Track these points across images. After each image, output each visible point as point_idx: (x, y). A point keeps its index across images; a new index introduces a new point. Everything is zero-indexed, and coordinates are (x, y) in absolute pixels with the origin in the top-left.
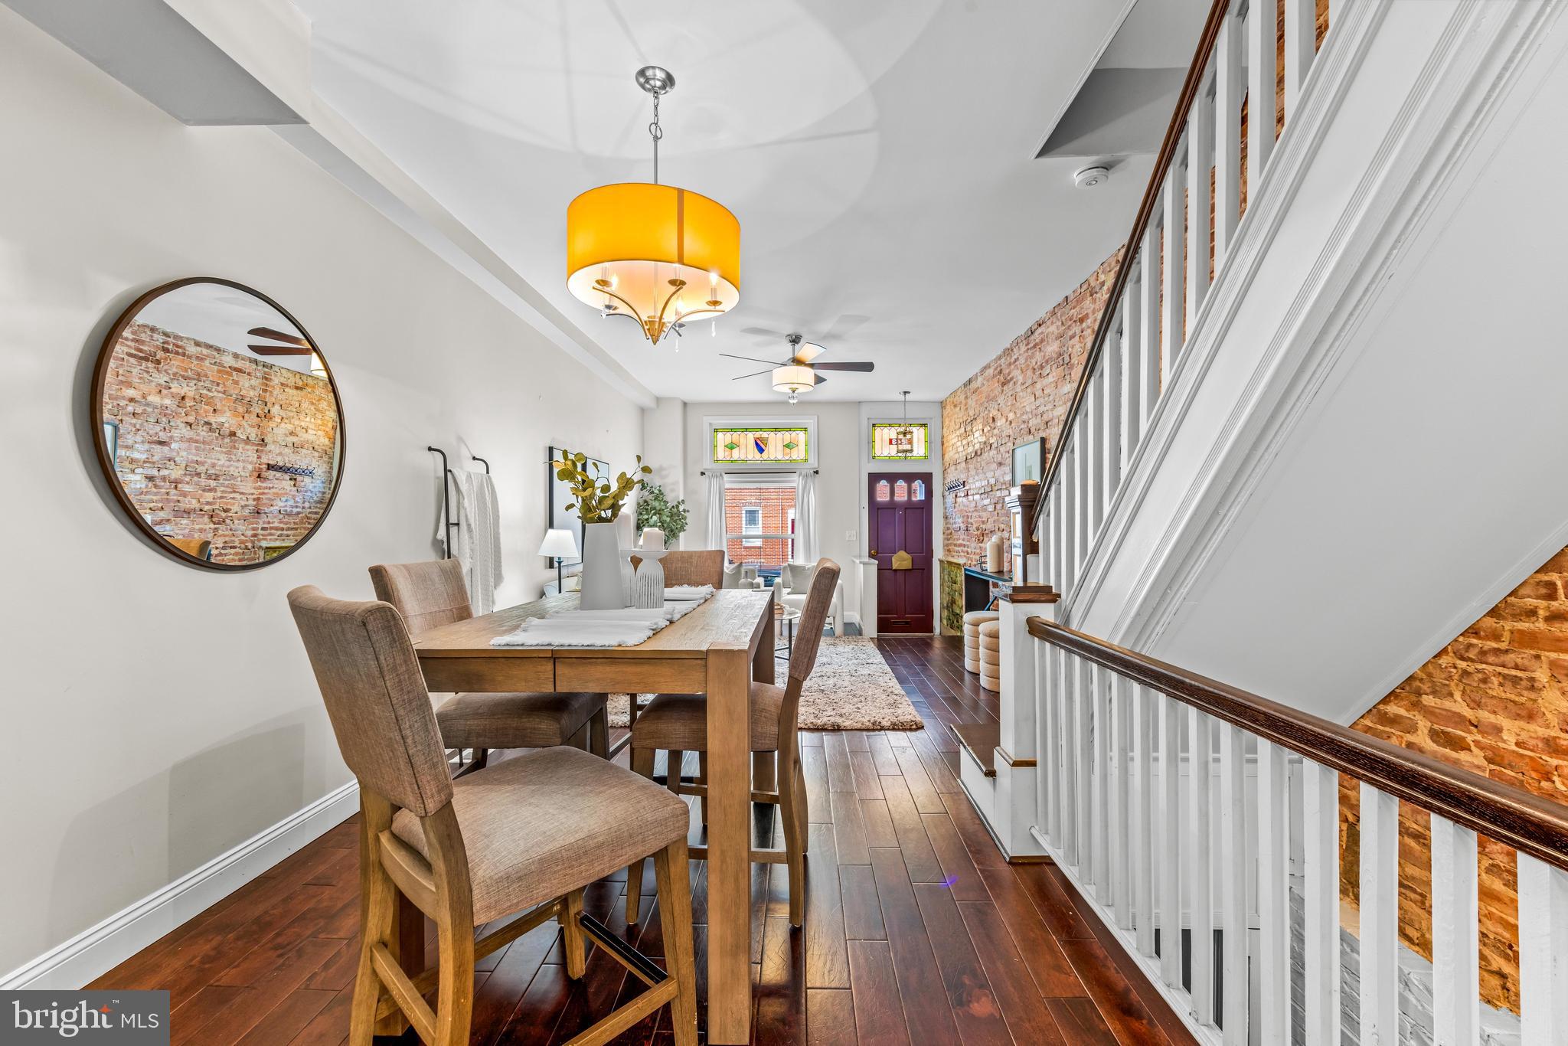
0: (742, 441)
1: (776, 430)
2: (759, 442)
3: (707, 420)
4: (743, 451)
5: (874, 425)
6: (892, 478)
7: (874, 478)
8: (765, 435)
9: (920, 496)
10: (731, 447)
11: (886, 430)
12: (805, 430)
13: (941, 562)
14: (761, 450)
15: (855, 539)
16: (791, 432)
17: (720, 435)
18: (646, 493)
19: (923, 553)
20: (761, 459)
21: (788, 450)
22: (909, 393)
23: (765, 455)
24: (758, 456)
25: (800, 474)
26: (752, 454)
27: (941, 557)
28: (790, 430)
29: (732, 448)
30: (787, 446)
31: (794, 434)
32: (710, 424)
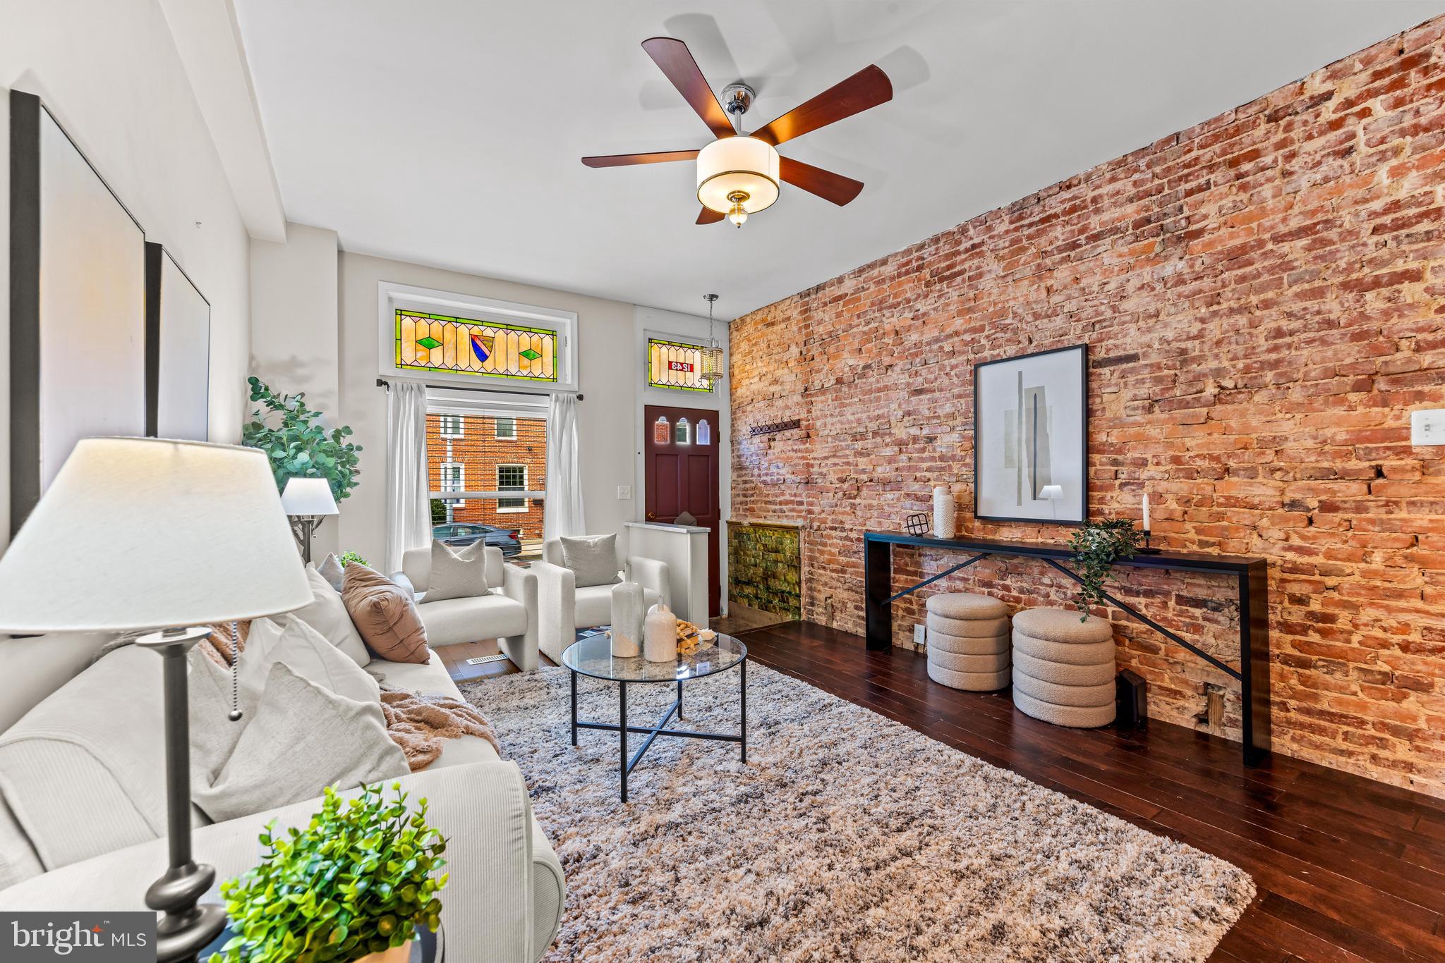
0: (449, 336)
1: (508, 327)
2: (479, 343)
3: (385, 289)
4: (450, 353)
5: (650, 340)
6: (673, 414)
7: (652, 413)
8: (489, 332)
9: (704, 440)
10: (428, 344)
11: (664, 349)
12: (553, 334)
13: (729, 523)
14: (483, 357)
15: (629, 497)
16: (531, 334)
17: (407, 322)
18: (260, 405)
19: (707, 514)
20: (483, 370)
21: (526, 361)
22: (717, 297)
23: (488, 364)
24: (476, 364)
25: (557, 399)
26: (467, 358)
27: (728, 518)
28: (529, 330)
29: (430, 348)
30: (525, 354)
31: (536, 338)
32: (390, 299)
